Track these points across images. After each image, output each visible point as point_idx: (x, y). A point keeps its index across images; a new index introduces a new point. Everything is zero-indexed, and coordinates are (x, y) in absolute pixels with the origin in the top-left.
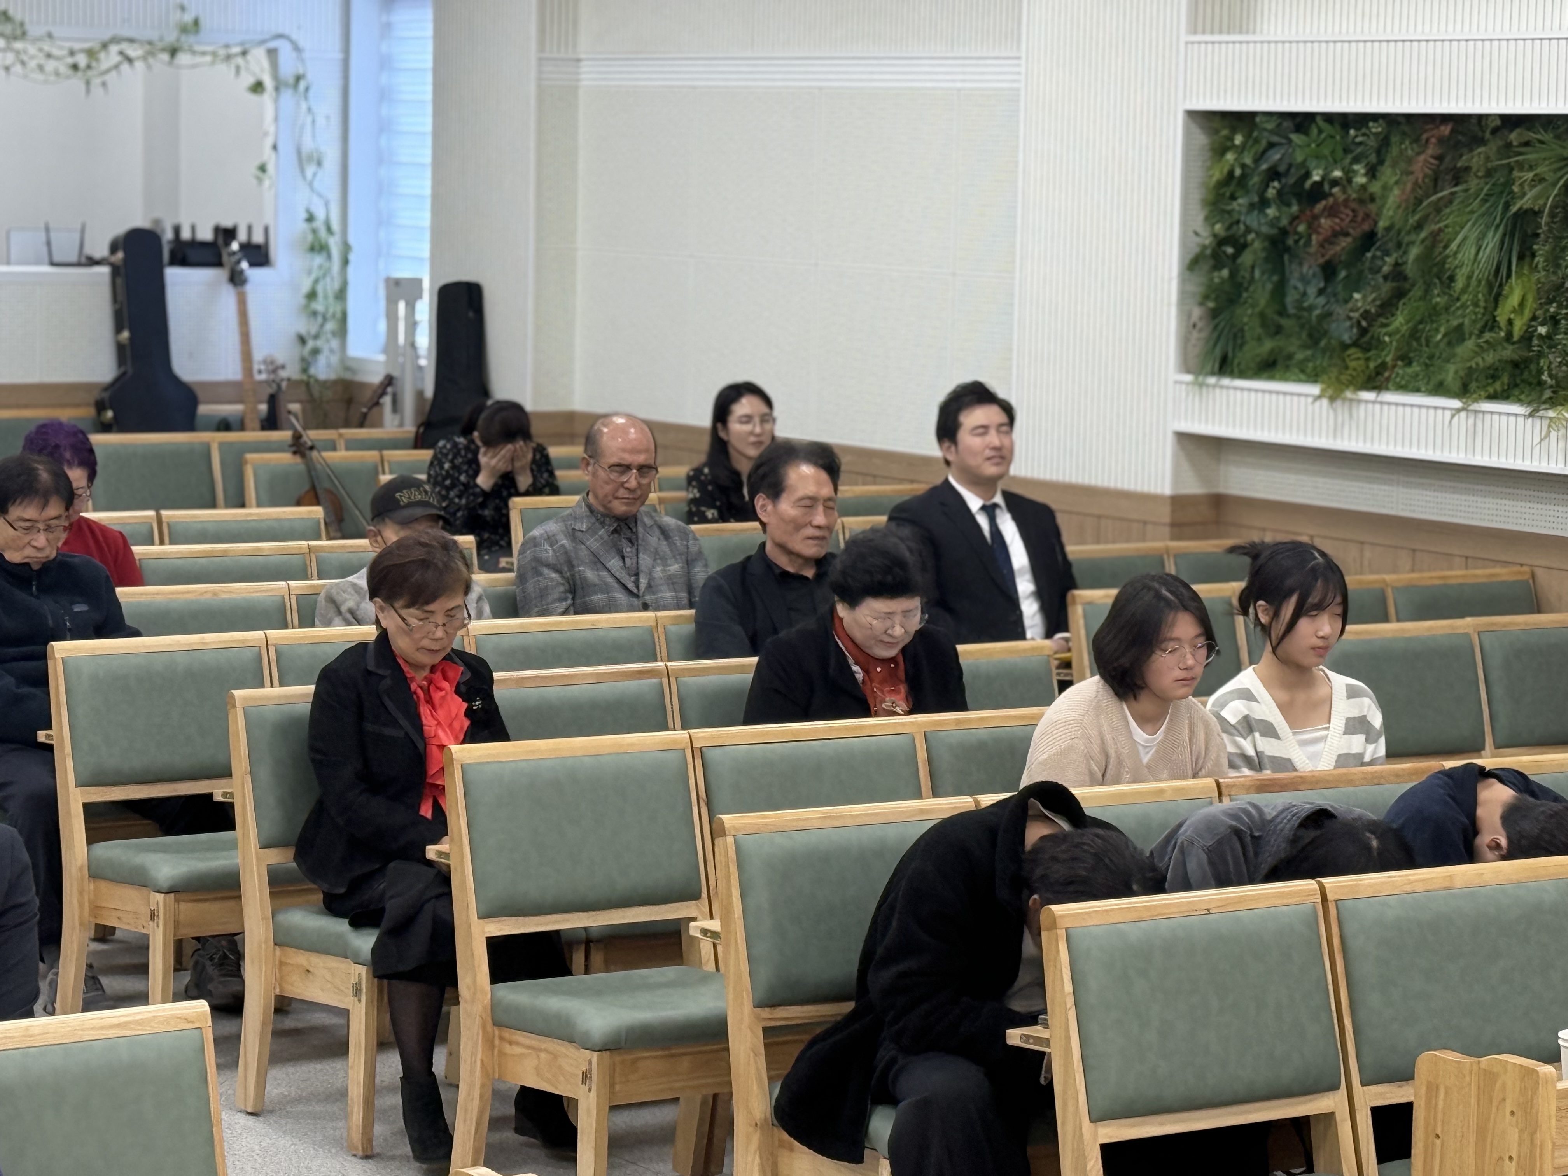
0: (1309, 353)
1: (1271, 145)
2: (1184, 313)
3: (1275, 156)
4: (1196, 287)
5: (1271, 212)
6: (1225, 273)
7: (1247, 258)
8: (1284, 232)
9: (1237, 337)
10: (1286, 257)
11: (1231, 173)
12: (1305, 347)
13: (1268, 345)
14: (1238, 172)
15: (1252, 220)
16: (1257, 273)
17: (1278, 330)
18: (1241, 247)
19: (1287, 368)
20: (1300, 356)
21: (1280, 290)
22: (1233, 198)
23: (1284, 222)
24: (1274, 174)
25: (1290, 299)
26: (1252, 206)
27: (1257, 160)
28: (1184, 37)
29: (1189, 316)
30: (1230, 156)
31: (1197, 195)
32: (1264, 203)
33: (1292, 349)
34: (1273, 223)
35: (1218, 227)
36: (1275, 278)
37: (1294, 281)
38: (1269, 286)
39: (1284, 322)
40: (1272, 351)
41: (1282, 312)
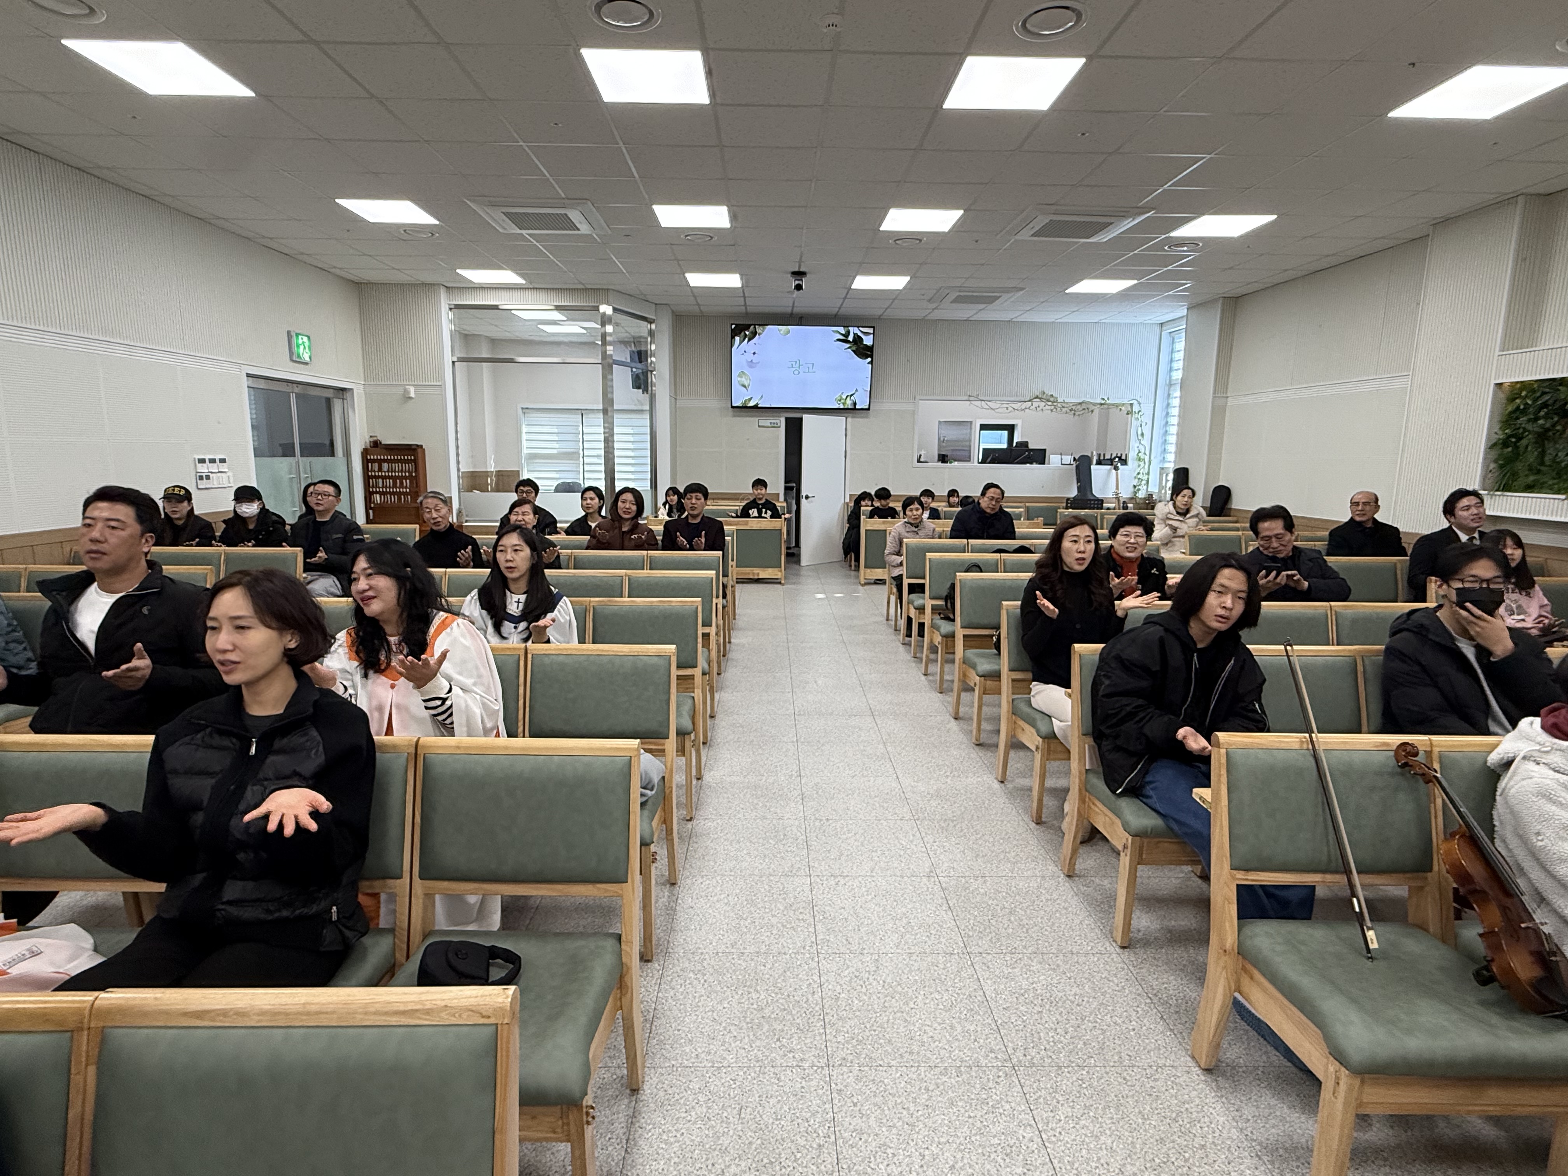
0: (1555, 481)
1: (1544, 393)
2: (1485, 466)
3: (1546, 397)
4: (1494, 454)
5: (1541, 422)
6: (1510, 449)
7: (1524, 442)
8: (1547, 430)
9: (1515, 475)
10: (1546, 442)
11: (1518, 408)
12: (1554, 479)
13: (1532, 478)
14: (1522, 407)
15: (1530, 427)
16: (1529, 448)
17: (1539, 472)
18: (1520, 439)
19: (1541, 488)
20: (1550, 482)
21: (1543, 454)
22: (1518, 418)
23: (1548, 425)
24: (1545, 405)
25: (1548, 459)
26: (1529, 420)
27: (1535, 400)
28: (1497, 353)
29: (1488, 466)
30: (1518, 401)
31: (1497, 418)
32: (1536, 419)
33: (1546, 480)
34: (1542, 426)
35: (1507, 431)
36: (1540, 450)
37: (1550, 451)
38: (1536, 453)
39: (1542, 468)
40: (1534, 481)
41: (1542, 463)
